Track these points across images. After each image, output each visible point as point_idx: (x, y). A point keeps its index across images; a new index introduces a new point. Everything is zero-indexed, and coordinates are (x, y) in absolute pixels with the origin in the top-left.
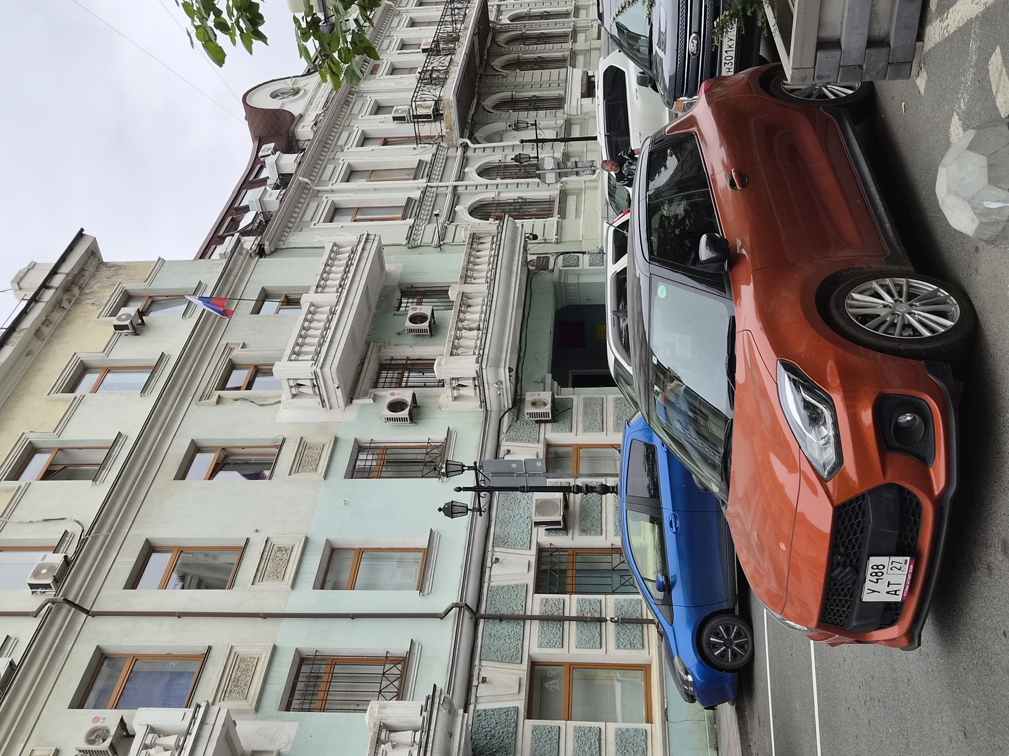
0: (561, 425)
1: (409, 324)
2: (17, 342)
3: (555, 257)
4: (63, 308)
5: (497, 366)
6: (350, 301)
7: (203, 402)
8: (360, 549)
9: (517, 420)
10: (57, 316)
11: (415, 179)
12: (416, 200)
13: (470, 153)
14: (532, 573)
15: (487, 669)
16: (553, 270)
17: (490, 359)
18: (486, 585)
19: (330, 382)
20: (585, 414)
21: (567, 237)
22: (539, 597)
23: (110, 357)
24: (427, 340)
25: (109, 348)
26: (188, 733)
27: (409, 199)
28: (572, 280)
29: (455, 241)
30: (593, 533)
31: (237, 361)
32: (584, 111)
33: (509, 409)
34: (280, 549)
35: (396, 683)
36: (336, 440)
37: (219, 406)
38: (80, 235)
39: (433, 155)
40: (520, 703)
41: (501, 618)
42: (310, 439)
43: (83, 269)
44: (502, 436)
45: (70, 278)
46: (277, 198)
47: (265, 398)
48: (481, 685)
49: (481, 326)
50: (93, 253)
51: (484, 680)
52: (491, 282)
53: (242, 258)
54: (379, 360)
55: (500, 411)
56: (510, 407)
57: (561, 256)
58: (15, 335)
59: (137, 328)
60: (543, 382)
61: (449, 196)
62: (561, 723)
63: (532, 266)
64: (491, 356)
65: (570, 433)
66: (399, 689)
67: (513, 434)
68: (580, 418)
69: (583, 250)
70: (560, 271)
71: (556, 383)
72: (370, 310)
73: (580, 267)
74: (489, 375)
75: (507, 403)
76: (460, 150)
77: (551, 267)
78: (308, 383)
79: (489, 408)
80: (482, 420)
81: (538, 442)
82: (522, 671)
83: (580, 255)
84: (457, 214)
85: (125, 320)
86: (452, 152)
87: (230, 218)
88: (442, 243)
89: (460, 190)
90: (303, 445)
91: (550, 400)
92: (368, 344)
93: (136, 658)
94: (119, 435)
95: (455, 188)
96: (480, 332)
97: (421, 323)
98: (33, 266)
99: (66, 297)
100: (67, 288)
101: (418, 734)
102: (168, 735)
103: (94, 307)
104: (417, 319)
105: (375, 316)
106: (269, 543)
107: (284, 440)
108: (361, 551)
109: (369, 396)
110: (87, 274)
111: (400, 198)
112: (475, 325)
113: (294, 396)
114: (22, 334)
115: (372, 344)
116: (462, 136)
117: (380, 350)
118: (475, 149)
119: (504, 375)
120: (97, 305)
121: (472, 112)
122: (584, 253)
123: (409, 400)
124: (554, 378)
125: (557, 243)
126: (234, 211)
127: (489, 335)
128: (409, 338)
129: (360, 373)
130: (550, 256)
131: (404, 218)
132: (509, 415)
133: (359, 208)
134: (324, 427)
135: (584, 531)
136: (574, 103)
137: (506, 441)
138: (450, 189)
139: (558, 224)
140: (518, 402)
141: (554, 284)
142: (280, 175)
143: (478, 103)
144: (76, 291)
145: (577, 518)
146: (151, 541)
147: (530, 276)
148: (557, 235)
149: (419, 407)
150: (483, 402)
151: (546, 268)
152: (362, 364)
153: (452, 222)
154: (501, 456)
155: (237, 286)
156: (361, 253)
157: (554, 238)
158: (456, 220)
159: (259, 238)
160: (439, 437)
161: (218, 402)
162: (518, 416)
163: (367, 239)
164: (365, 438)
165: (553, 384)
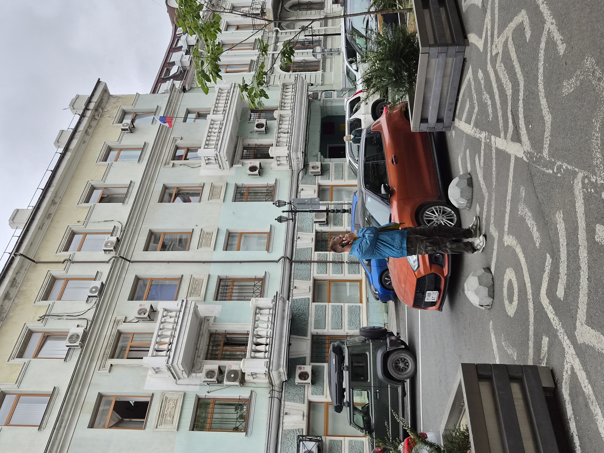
0: (325, 176)
1: (256, 129)
2: (78, 137)
3: (321, 93)
4: (96, 119)
5: (297, 151)
6: (229, 119)
7: (166, 166)
8: (241, 233)
9: (306, 174)
10: (94, 123)
11: (254, 50)
12: (255, 61)
13: (279, 35)
14: (314, 243)
15: (296, 283)
16: (320, 100)
17: (294, 148)
18: (295, 248)
19: (223, 158)
20: (335, 171)
21: (326, 82)
22: (317, 253)
23: (122, 144)
24: (264, 136)
25: (120, 139)
26: (180, 311)
27: (252, 61)
28: (329, 104)
29: (274, 84)
30: (339, 225)
31: (179, 146)
32: (334, 11)
33: (302, 169)
34: (207, 233)
35: (260, 289)
36: (227, 184)
37: (174, 168)
38: (99, 82)
39: (262, 36)
40: (310, 296)
41: (301, 262)
42: (216, 184)
43: (102, 99)
44: (299, 182)
45: (97, 104)
46: (189, 60)
47: (194, 164)
48: (294, 289)
49: (289, 132)
50: (105, 90)
51: (295, 287)
52: (293, 110)
53: (176, 93)
54: (243, 145)
55: (298, 170)
56: (303, 168)
57: (324, 92)
58: (77, 134)
59: (132, 129)
60: (317, 156)
61: (270, 59)
62: (326, 304)
63: (311, 97)
64: (294, 147)
65: (329, 180)
66: (261, 291)
67: (304, 181)
68: (333, 173)
69: (334, 89)
70: (324, 100)
71: (322, 156)
72: (237, 121)
73: (333, 98)
74: (293, 156)
75: (301, 166)
76: (275, 33)
77: (319, 98)
78: (214, 158)
79: (293, 169)
80: (290, 174)
81: (315, 185)
82: (311, 283)
83: (333, 92)
84: (275, 69)
85: (126, 126)
86: (270, 33)
87: (166, 68)
88: (268, 85)
90: (213, 187)
91: (320, 166)
92: (238, 137)
93: (152, 280)
94: (131, 182)
95: (273, 54)
96: (289, 134)
97: (261, 128)
98: (78, 97)
99: (96, 114)
100: (96, 109)
101: (271, 310)
102: (172, 312)
103: (110, 119)
104: (259, 126)
105: (240, 123)
106: (202, 231)
107: (204, 184)
108: (241, 234)
109: (240, 163)
110: (104, 101)
111: (247, 60)
112: (287, 131)
113: (207, 164)
114: (80, 133)
115: (239, 138)
116: (275, 26)
117: (243, 141)
118: (282, 33)
119: (300, 155)
120: (111, 118)
121: (279, 11)
122: (334, 91)
123: (258, 166)
124: (321, 154)
125: (322, 85)
126: (167, 64)
127: (293, 136)
128: (256, 135)
129: (235, 152)
130: (319, 92)
131: (250, 71)
132: (302, 172)
133: (228, 65)
134: (221, 178)
135: (335, 224)
136: (329, 7)
137: (301, 184)
138: (271, 55)
139: (322, 75)
140: (306, 166)
141: (321, 107)
142: (188, 45)
143: (282, 6)
144: (100, 110)
145: (332, 219)
146: (151, 230)
147: (310, 103)
148: (322, 81)
149: (262, 168)
150: (291, 167)
151: (317, 98)
152: (236, 147)
153: (272, 73)
154: (299, 191)
155: (175, 108)
156: (233, 94)
157: (320, 83)
158: (274, 72)
159: (182, 82)
160: (272, 182)
161: (173, 166)
162: (306, 173)
163: (234, 86)
164: (240, 183)
165: (321, 157)
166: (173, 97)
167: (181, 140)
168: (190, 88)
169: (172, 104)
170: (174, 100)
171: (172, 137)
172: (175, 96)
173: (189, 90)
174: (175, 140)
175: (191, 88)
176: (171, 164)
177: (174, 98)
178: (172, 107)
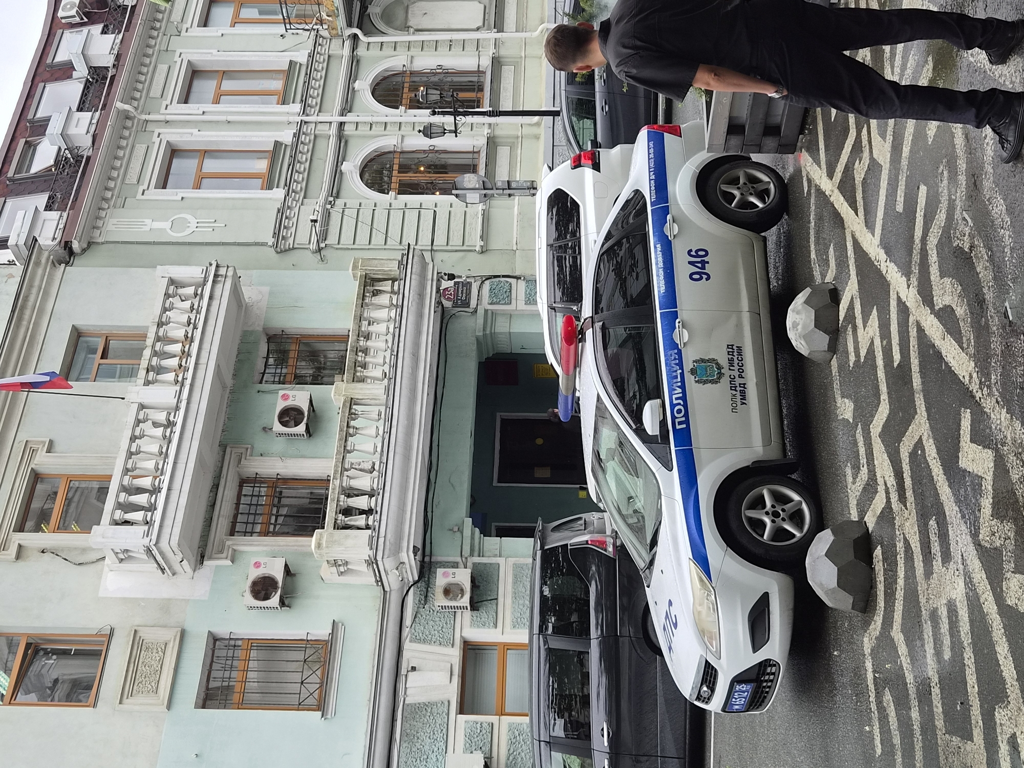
0: (483, 614)
3: (479, 283)
6: (194, 404)
9: (425, 604)
11: (284, 103)
12: (286, 145)
13: (361, 51)
16: (476, 311)
19: (170, 554)
21: (496, 243)
27: (277, 144)
28: (501, 327)
29: (342, 242)
31: (42, 470)
33: (415, 583)
36: (183, 634)
37: (20, 563)
39: (309, 56)
42: (147, 635)
44: (406, 632)
46: (88, 132)
47: (84, 550)
49: (377, 467)
52: (391, 378)
54: (239, 475)
55: (402, 588)
56: (416, 578)
57: (487, 282)
60: (461, 531)
61: (333, 141)
63: (449, 299)
65: (493, 630)
67: (419, 628)
68: (509, 601)
69: (517, 274)
70: (486, 311)
71: (477, 530)
73: (513, 306)
75: (412, 576)
76: (348, 44)
77: (473, 303)
79: (387, 589)
80: (379, 603)
81: (453, 646)
83: (513, 282)
84: (344, 177)
86: (336, 43)
87: (22, 141)
88: (323, 245)
89: (349, 130)
90: (137, 643)
91: (467, 586)
92: (223, 447)
95: (341, 125)
96: (375, 473)
97: (296, 426)
104: (290, 416)
105: (232, 392)
107: (112, 631)
109: (224, 555)
111: (265, 139)
112: (368, 466)
113: (121, 561)
115: (228, 450)
116: (350, 25)
117: (240, 461)
118: (369, 43)
119: (408, 556)
122: (518, 278)
123: (280, 578)
124: (475, 524)
125: (482, 252)
126: (28, 124)
128: (279, 445)
130: (473, 282)
131: (270, 187)
132: (414, 594)
133: (205, 152)
137: (411, 641)
138: (334, 127)
139: (483, 215)
140: (426, 569)
141: (478, 338)
142: (90, 68)
147: (445, 321)
148: (482, 237)
149: (294, 575)
151: (466, 306)
152: (215, 487)
153: (337, 197)
154: (403, 671)
155: (37, 324)
156: (209, 305)
157: (479, 243)
158: (342, 193)
159: (65, 215)
160: (322, 632)
161: (18, 557)
162: (426, 597)
163: (216, 276)
164: (223, 631)
165: (473, 534)
166: (31, 286)
167: (49, 451)
168: (85, 246)
169: (27, 313)
170: (32, 298)
171: (23, 437)
172: (37, 283)
173: (84, 251)
174: (29, 450)
175: (90, 244)
176: (13, 550)
177: (34, 291)
178: (25, 323)
